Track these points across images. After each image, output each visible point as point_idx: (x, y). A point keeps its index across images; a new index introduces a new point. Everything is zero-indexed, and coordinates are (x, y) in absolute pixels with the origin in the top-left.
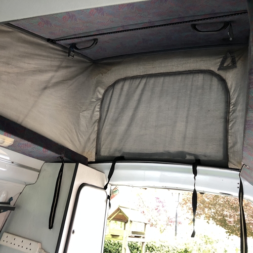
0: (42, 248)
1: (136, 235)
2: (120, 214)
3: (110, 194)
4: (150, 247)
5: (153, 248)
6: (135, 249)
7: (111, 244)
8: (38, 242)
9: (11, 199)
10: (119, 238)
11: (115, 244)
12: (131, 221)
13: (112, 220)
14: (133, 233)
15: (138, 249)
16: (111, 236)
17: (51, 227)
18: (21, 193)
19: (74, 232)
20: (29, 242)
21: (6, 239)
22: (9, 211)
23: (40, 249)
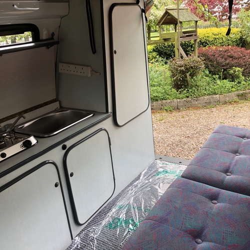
0: (93, 70)
1: (187, 34)
2: (169, 17)
3: (145, 7)
4: (204, 42)
5: (206, 43)
6: (189, 46)
7: (166, 47)
8: (88, 66)
9: (53, 34)
10: (171, 40)
11: (169, 46)
12: (181, 22)
13: (162, 25)
14: (184, 33)
15: (192, 46)
16: (163, 41)
17: (94, 52)
18: (60, 26)
19: (115, 52)
20: (81, 67)
21: (63, 68)
22: (56, 46)
23: (91, 71)
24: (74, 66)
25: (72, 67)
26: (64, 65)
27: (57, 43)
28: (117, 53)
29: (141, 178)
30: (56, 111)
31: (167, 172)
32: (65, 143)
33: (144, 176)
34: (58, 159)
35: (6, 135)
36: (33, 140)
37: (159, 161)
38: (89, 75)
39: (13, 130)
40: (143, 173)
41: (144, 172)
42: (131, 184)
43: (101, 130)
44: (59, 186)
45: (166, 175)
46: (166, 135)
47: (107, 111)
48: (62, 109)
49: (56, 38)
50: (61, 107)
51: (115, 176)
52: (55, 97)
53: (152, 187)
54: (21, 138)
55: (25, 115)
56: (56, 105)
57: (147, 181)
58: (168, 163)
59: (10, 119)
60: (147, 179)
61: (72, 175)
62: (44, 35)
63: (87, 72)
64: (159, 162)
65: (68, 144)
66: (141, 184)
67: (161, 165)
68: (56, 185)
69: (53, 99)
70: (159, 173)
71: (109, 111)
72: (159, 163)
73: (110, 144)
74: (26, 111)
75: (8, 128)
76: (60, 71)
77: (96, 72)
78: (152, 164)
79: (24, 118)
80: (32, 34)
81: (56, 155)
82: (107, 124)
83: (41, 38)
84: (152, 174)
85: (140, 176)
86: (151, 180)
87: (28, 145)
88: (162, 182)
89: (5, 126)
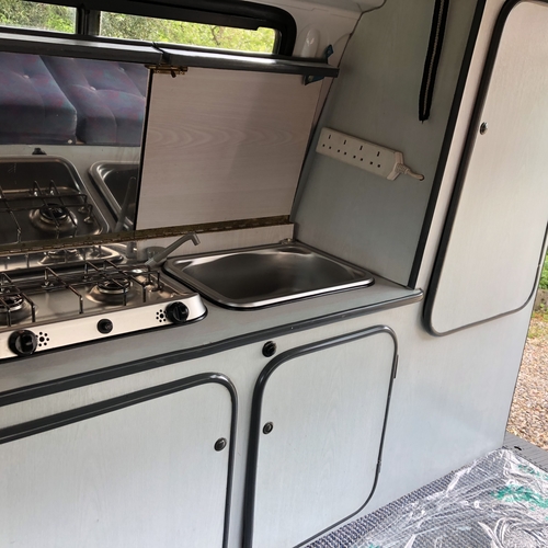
0: (405, 164)
8: (396, 151)
9: (329, 50)
17: (424, 115)
18: (351, 35)
19: (483, 129)
20: (376, 149)
21: (329, 142)
22: (328, 80)
23: (399, 164)
24: (359, 143)
25: (353, 144)
26: (335, 135)
27: (333, 73)
28: (487, 132)
29: (451, 487)
30: (279, 246)
31: (528, 496)
32: (274, 340)
33: (461, 483)
34: (244, 376)
35: (139, 271)
36: (195, 307)
37: (510, 456)
38: (392, 176)
39: (162, 266)
40: (460, 474)
41: (463, 471)
42: (419, 494)
43: (379, 329)
44: (226, 449)
45: (527, 504)
46: (535, 379)
47: (411, 284)
48: (296, 244)
49: (333, 61)
50: (295, 240)
51: (382, 462)
52: (287, 212)
53: (474, 525)
54: (170, 291)
55: (200, 237)
56: (285, 232)
57: (465, 503)
58: (536, 469)
59: (164, 236)
60: (467, 496)
61: (268, 429)
62: (306, 47)
63: (389, 165)
64: (513, 458)
65: (283, 343)
66: (448, 504)
67: (515, 470)
68: (218, 446)
69: (283, 216)
70: (503, 491)
71: (417, 287)
72: (513, 463)
73: (393, 375)
74: (208, 228)
75: (152, 256)
76: (319, 149)
77: (412, 171)
78: (491, 457)
79: (196, 244)
80: (277, 37)
81: (242, 364)
82: (403, 318)
83: (295, 53)
84: (484, 485)
85: (448, 479)
86: (477, 504)
87: (177, 315)
88: (510, 522)
89: (146, 250)
